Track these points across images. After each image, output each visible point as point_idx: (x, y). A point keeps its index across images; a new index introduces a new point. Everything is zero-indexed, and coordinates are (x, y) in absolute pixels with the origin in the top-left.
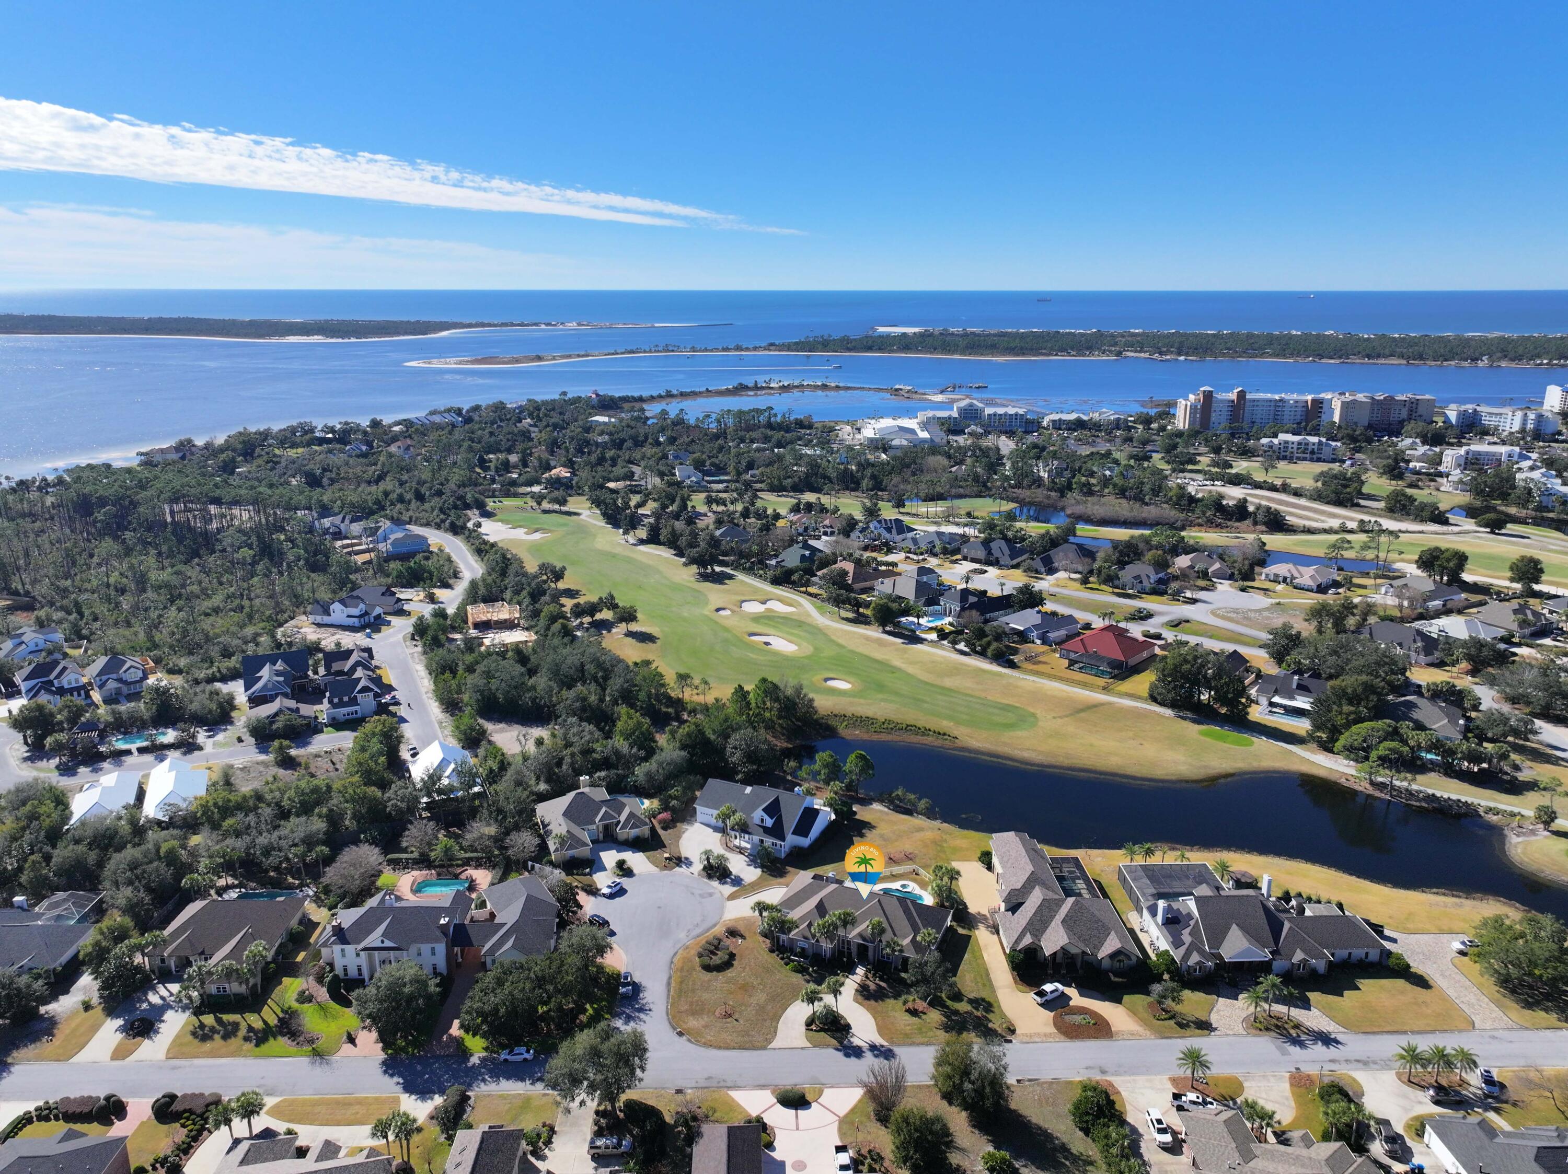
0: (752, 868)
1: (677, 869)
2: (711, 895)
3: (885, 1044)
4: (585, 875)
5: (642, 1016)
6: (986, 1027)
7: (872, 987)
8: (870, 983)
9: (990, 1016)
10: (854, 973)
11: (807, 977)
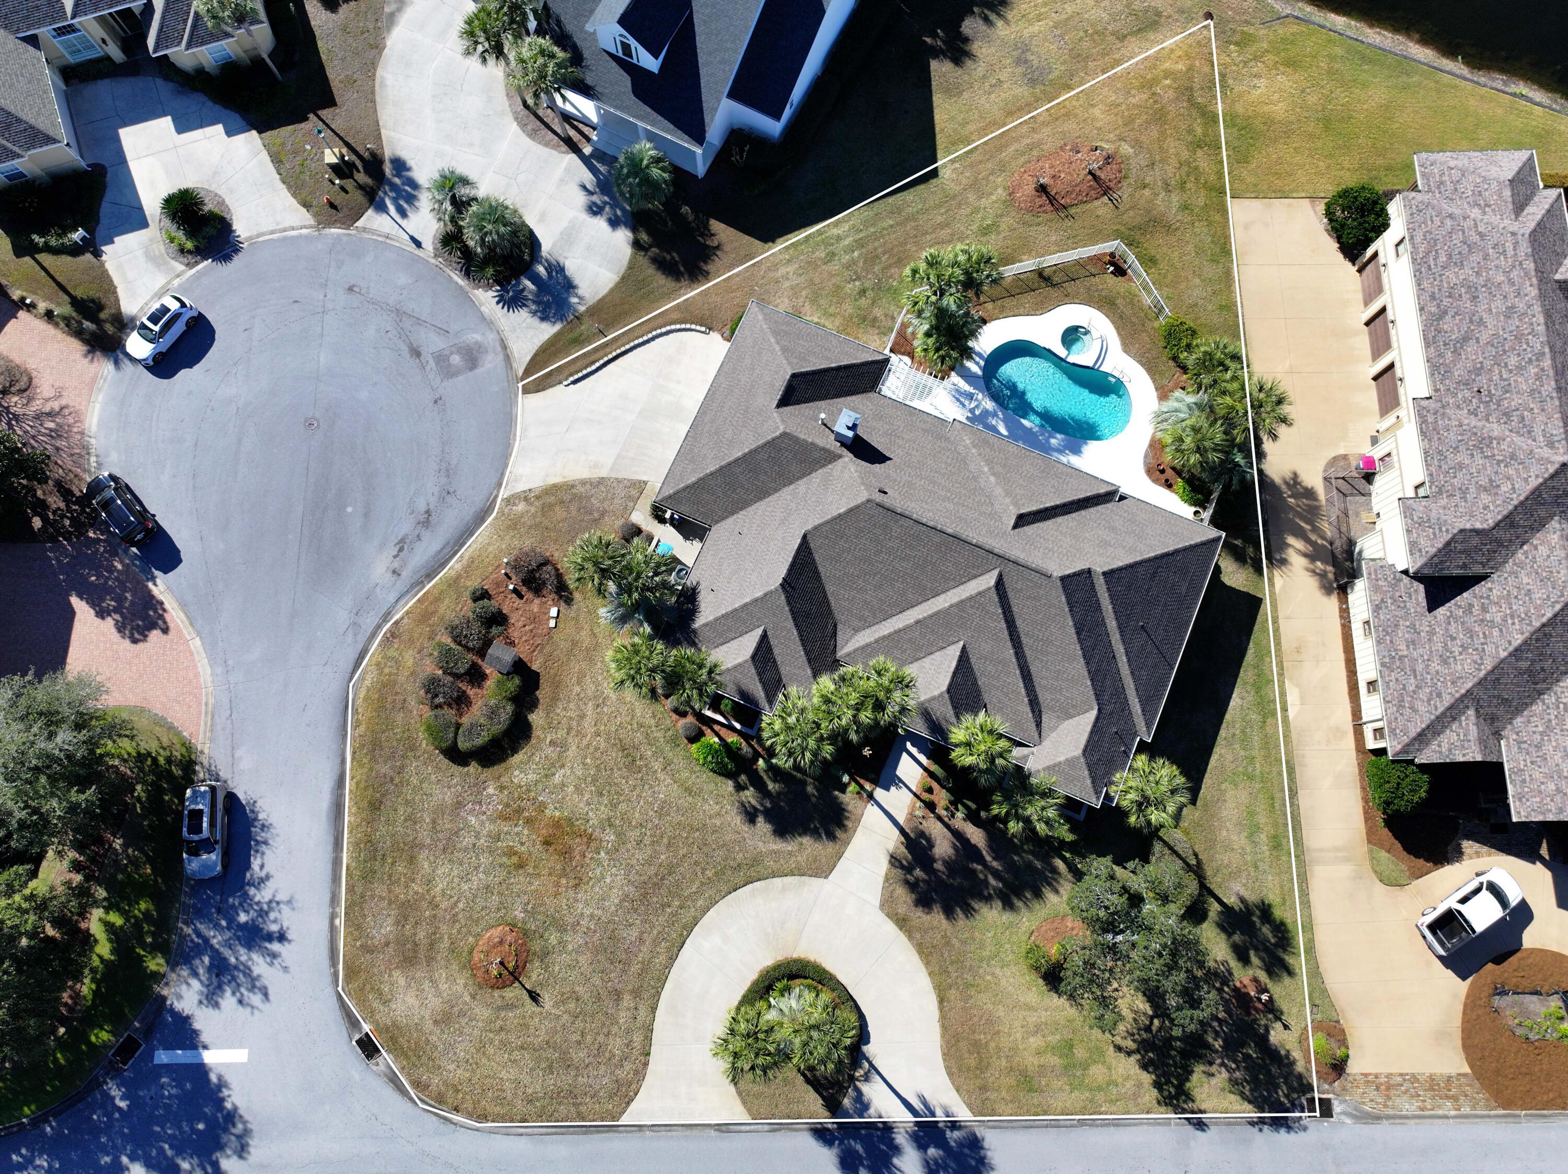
0: (600, 224)
1: (371, 220)
2: (472, 356)
3: (963, 1114)
4: (75, 250)
5: (259, 965)
6: (1263, 1041)
7: (943, 847)
8: (935, 829)
9: (1279, 991)
10: (889, 780)
11: (749, 795)
